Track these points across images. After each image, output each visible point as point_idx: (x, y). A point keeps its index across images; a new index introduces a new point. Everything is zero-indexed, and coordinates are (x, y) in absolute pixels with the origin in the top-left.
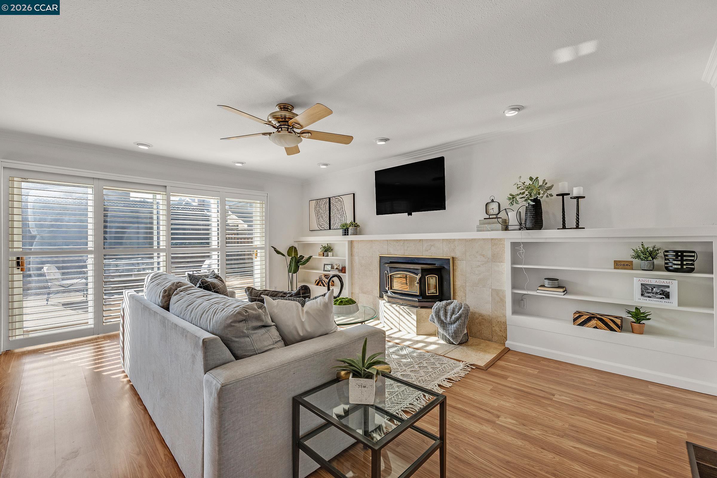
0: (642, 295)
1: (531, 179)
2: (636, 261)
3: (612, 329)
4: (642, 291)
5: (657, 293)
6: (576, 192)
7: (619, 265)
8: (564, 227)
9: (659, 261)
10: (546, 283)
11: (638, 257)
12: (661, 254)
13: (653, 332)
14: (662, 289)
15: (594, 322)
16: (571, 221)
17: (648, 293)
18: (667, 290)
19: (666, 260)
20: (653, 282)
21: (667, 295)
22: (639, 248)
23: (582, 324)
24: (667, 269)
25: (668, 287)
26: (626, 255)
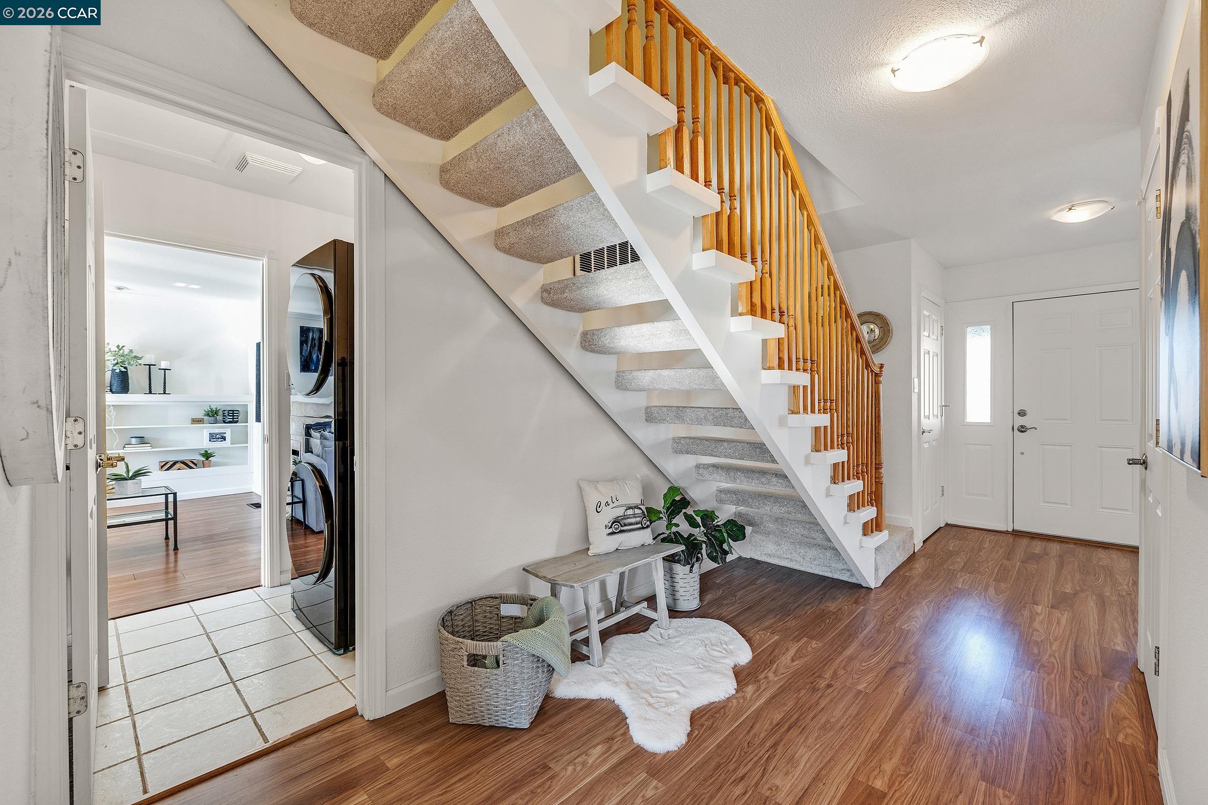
0: (210, 441)
1: (118, 346)
2: (206, 418)
3: (191, 468)
4: (210, 438)
5: (219, 438)
6: (164, 365)
7: (195, 421)
8: (150, 392)
9: (220, 418)
10: (134, 441)
11: (208, 415)
12: (220, 413)
13: (217, 465)
14: (222, 435)
15: (177, 466)
16: (157, 386)
17: (213, 439)
18: (225, 435)
19: (224, 416)
20: (217, 431)
21: (224, 439)
22: (207, 409)
23: (168, 469)
24: (224, 422)
25: (225, 433)
26: (200, 414)
